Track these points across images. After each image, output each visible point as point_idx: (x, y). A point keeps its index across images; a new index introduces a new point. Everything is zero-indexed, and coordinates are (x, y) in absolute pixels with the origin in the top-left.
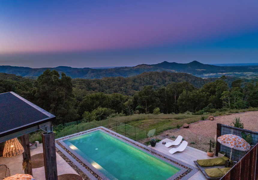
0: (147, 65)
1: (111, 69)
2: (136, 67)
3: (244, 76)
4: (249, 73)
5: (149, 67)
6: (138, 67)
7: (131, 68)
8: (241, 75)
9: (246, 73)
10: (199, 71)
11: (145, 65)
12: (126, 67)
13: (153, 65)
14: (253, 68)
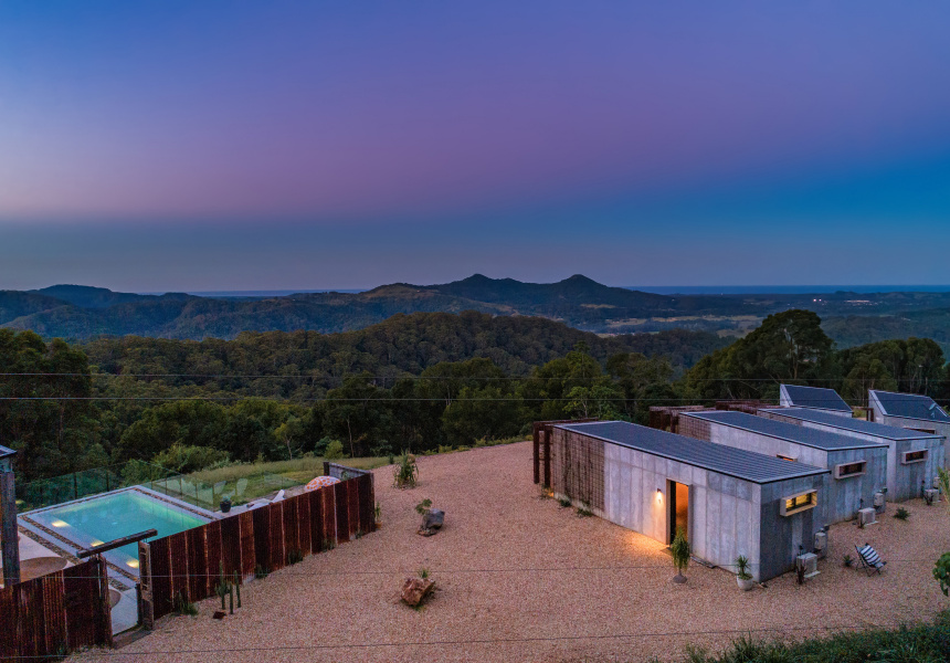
0: (411, 286)
1: (276, 298)
2: (374, 295)
3: (732, 327)
4: (745, 317)
5: (422, 295)
6: (380, 293)
7: (352, 295)
8: (723, 326)
9: (739, 318)
10: (593, 309)
11: (406, 285)
12: (334, 294)
13: (435, 287)
14: (758, 304)
